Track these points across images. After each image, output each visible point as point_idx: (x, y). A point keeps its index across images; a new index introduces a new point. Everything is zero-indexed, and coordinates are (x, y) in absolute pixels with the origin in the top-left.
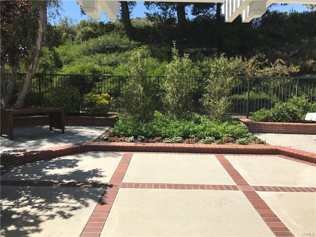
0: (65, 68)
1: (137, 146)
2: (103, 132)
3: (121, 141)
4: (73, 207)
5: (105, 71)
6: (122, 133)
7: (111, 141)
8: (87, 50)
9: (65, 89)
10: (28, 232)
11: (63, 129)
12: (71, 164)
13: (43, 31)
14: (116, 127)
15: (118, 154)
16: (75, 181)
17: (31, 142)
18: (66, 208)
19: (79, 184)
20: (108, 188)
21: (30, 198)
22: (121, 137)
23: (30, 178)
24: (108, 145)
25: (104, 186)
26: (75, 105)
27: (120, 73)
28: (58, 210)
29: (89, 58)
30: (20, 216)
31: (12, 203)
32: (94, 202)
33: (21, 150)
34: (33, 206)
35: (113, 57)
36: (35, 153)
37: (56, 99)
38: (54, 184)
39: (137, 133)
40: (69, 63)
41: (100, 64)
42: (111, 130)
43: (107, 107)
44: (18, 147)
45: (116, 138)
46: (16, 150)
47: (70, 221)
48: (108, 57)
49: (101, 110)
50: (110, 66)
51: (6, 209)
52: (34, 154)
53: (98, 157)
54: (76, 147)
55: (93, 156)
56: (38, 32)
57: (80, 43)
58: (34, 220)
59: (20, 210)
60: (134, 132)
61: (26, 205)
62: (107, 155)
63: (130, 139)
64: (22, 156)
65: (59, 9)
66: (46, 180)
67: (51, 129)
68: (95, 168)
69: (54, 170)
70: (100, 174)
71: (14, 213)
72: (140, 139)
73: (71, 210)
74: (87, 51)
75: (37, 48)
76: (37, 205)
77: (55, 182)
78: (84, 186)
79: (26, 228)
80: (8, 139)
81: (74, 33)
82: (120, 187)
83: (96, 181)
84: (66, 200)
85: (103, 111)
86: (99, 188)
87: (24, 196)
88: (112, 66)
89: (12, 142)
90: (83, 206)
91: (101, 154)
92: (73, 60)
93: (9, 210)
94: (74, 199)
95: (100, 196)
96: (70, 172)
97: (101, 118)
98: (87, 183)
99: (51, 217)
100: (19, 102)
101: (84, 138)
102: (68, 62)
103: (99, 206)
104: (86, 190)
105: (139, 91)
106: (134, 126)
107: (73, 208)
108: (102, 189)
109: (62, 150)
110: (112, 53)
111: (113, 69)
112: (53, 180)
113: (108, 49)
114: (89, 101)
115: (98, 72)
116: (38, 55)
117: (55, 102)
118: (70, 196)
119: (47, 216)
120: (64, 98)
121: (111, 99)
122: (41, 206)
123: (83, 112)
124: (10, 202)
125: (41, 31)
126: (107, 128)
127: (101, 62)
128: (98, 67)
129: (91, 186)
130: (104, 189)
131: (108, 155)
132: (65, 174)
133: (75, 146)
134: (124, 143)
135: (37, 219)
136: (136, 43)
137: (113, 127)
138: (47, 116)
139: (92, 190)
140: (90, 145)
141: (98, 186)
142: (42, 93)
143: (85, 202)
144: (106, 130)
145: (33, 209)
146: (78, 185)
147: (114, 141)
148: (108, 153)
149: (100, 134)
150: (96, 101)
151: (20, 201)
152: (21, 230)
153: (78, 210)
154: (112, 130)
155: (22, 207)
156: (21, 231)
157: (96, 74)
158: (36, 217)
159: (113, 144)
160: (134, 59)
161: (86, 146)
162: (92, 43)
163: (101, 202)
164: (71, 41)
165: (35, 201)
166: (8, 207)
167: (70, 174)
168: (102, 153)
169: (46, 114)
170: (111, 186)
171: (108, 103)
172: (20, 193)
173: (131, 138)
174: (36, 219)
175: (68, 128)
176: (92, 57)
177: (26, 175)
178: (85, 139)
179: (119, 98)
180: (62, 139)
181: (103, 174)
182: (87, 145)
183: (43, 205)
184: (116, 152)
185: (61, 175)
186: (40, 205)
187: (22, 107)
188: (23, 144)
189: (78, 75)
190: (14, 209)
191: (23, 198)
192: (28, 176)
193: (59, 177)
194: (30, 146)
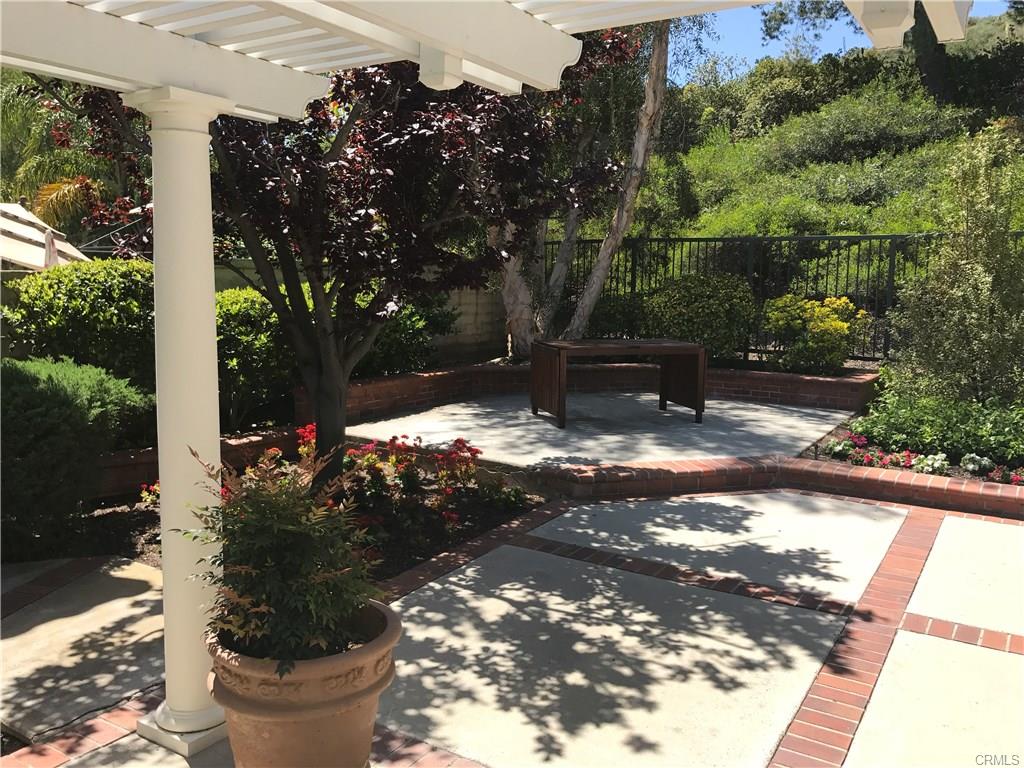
0: (706, 216)
1: (959, 492)
2: (830, 428)
3: (896, 464)
4: (741, 658)
5: (838, 222)
6: (897, 437)
7: (858, 463)
8: (778, 155)
9: (708, 285)
10: (620, 701)
11: (700, 408)
12: (728, 522)
13: (654, 107)
14: (876, 414)
15: (883, 510)
16: (744, 577)
17: (611, 439)
18: (721, 656)
19: (757, 590)
20: (856, 619)
21: (617, 604)
22: (893, 451)
23: (614, 544)
24: (849, 475)
25: (842, 612)
26: (736, 333)
27: (896, 225)
28: (698, 656)
29: (784, 181)
30: (595, 650)
31: (571, 608)
32: (809, 658)
33: (586, 459)
34: (627, 629)
35: (869, 172)
36: (625, 474)
37: (681, 314)
38: (681, 576)
39: (958, 442)
40: (719, 200)
41: (823, 197)
42: (858, 424)
43: (844, 343)
44: (580, 450)
45: (877, 454)
46: (575, 458)
47: (735, 700)
48: (851, 174)
49: (821, 352)
50: (858, 204)
51: (558, 622)
52: (621, 474)
53: (814, 510)
54: (744, 469)
55: (797, 504)
56: (641, 114)
57: (756, 134)
58: (634, 670)
59: (594, 632)
60: (945, 438)
61: (607, 621)
62: (843, 509)
63: (930, 463)
64: (590, 477)
65: (704, 36)
66: (659, 559)
67: (663, 405)
68: (807, 547)
69: (680, 531)
70: (825, 567)
71: (580, 637)
72: (971, 467)
73: (739, 668)
74: (777, 158)
75: (634, 161)
76: (638, 628)
77: (684, 569)
78: (774, 599)
79: (614, 689)
80: (553, 425)
81: (738, 105)
82: (900, 626)
83: (813, 588)
84: (718, 631)
85: (828, 358)
86: (823, 616)
87: (601, 593)
88: (866, 203)
89: (561, 434)
90: (772, 663)
91: (824, 502)
92: (732, 191)
93: (566, 626)
94: (745, 634)
95: (829, 644)
96: (728, 547)
97: (821, 379)
98: (782, 590)
99: (678, 673)
100: (578, 322)
101: (767, 442)
102: (718, 198)
103: (827, 675)
104: (781, 613)
105: (976, 287)
106: (948, 419)
107: (742, 663)
108: (837, 621)
109: (700, 472)
110: (868, 160)
111: (869, 212)
112: (677, 562)
113: (852, 145)
114: (781, 323)
115: (814, 224)
116: (635, 182)
117: (678, 323)
118: (731, 621)
119: (668, 667)
120: (703, 311)
121: (858, 316)
122: (648, 634)
123: (760, 358)
124: (567, 604)
125: (650, 111)
126: (842, 416)
127: (825, 190)
128: (815, 209)
129: (796, 603)
130: (843, 623)
131: (848, 509)
132: (713, 549)
133: (740, 467)
134: (907, 472)
135: (641, 671)
136: (961, 113)
137: (864, 412)
138: (650, 366)
139: (801, 616)
140: (788, 469)
141: (820, 606)
142: (640, 295)
143: (780, 652)
144: (838, 423)
145: (627, 638)
146: (752, 590)
147: (870, 464)
148: (845, 502)
149: (820, 435)
150: (805, 321)
151: (592, 607)
152: (600, 689)
153: (760, 673)
154: (861, 423)
155: (598, 624)
156: (601, 695)
157: (807, 234)
158: (637, 663)
159: (866, 472)
160: (960, 174)
161: (773, 470)
162: (796, 130)
163: (834, 663)
164: (726, 129)
165: (631, 615)
166: (561, 615)
167: (726, 553)
168: (829, 499)
169: (649, 359)
170: (867, 616)
171: (847, 332)
172: (590, 582)
173: (937, 457)
174: (638, 668)
175: (712, 406)
176: (795, 177)
177: (604, 534)
178: (769, 445)
179: (892, 315)
180: (697, 438)
181: (834, 570)
182: (779, 465)
183: (655, 632)
184: (878, 503)
185: (698, 552)
186: (646, 631)
187: (584, 338)
188: (589, 443)
189: (747, 238)
190: (579, 627)
191: (597, 600)
192: (608, 538)
193: (694, 556)
194: (610, 451)
